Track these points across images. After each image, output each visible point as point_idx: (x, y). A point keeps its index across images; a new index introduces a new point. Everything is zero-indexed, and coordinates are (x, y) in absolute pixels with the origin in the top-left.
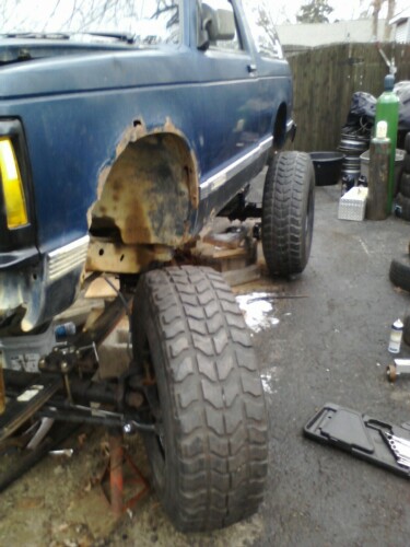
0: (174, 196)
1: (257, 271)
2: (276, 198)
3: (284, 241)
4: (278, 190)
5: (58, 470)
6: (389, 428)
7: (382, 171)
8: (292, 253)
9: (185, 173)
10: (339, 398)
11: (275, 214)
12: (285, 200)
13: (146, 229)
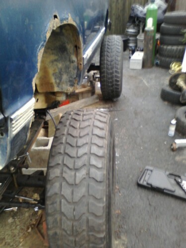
0: (68, 63)
1: (97, 98)
2: (107, 60)
3: (112, 82)
4: (107, 56)
5: (10, 220)
6: (179, 177)
7: (150, 44)
8: (116, 88)
9: (75, 49)
10: (151, 163)
11: (107, 68)
12: (111, 61)
13: (52, 83)
